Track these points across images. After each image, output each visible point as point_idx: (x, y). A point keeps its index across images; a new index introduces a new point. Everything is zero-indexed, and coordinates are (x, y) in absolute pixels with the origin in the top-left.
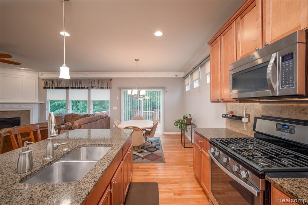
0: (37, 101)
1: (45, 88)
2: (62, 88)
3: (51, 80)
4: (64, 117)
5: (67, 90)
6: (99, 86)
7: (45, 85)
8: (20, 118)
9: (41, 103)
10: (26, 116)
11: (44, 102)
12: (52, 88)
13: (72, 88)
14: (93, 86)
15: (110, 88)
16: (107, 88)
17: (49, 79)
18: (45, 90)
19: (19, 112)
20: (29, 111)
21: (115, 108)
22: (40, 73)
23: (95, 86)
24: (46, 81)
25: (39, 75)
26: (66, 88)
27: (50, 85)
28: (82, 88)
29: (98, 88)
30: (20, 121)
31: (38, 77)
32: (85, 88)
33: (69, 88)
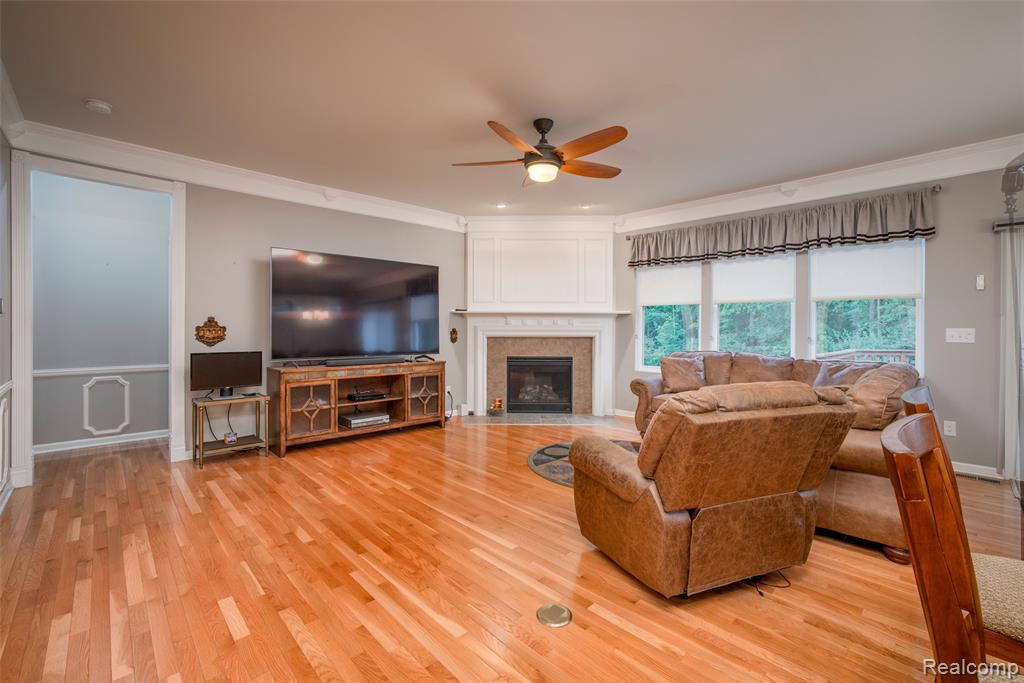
0: (610, 308)
1: (632, 264)
2: (689, 259)
3: (651, 235)
4: (701, 366)
5: (706, 266)
6: (863, 229)
7: (634, 256)
8: (571, 358)
9: (620, 316)
10: (584, 355)
11: (628, 312)
12: (657, 262)
13: (729, 255)
14: (824, 234)
15: (929, 232)
16: (912, 235)
17: (646, 232)
18: (633, 269)
19: (570, 343)
20: (591, 338)
22: (619, 219)
23: (837, 233)
24: (638, 241)
25: (615, 224)
26: (706, 258)
27: (650, 253)
28: (770, 250)
29: (854, 240)
30: (571, 367)
31: (615, 233)
32: (784, 248)
33: (715, 256)
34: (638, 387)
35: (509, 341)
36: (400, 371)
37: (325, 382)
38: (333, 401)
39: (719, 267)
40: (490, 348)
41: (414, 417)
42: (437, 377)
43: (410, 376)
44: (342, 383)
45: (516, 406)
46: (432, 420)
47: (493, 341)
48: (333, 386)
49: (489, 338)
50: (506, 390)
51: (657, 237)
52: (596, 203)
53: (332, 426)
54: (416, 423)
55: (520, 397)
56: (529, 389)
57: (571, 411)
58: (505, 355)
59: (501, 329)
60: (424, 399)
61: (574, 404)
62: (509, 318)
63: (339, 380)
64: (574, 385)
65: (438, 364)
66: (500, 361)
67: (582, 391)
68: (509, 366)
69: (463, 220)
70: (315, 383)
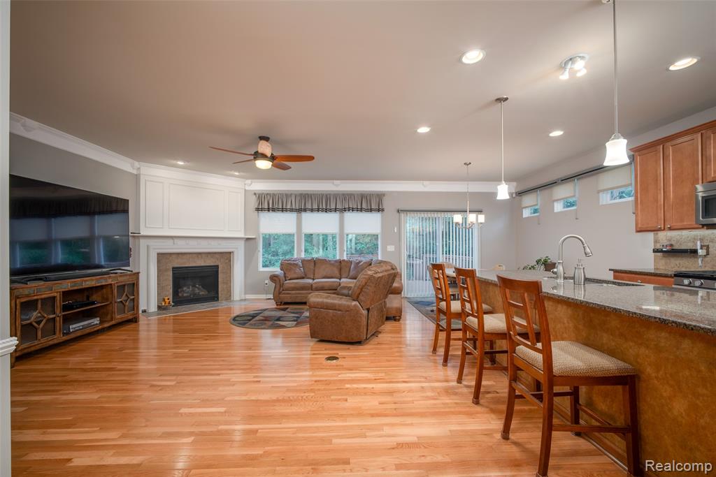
0: (242, 235)
1: (258, 210)
2: (292, 210)
3: (270, 194)
5: (299, 214)
6: (364, 207)
7: (259, 205)
8: (218, 266)
9: (248, 239)
10: (226, 263)
11: (254, 237)
12: (273, 210)
13: (312, 210)
14: (351, 206)
17: (266, 192)
18: (258, 212)
19: (217, 256)
20: (230, 253)
21: (391, 248)
22: (249, 181)
23: (355, 207)
24: (261, 197)
25: (245, 184)
26: (300, 211)
27: (269, 204)
28: (330, 210)
29: (361, 210)
30: (217, 271)
31: (245, 190)
32: (336, 210)
33: (305, 210)
34: (274, 278)
35: (174, 256)
36: (110, 281)
37: (52, 295)
38: (58, 311)
39: (305, 216)
40: (159, 261)
41: (118, 317)
42: (134, 284)
43: (116, 285)
44: (66, 294)
45: (179, 300)
46: (131, 317)
47: (161, 257)
48: (58, 298)
49: (158, 254)
50: (171, 291)
51: (273, 196)
52: (243, 172)
53: (58, 332)
54: (120, 321)
55: (180, 295)
56: (185, 289)
57: (218, 300)
58: (170, 266)
59: (169, 247)
60: (126, 301)
61: (220, 295)
62: (176, 240)
63: (63, 292)
64: (219, 283)
65: (135, 274)
66: (167, 270)
67: (225, 286)
68: (173, 274)
69: (137, 164)
70: (43, 296)
